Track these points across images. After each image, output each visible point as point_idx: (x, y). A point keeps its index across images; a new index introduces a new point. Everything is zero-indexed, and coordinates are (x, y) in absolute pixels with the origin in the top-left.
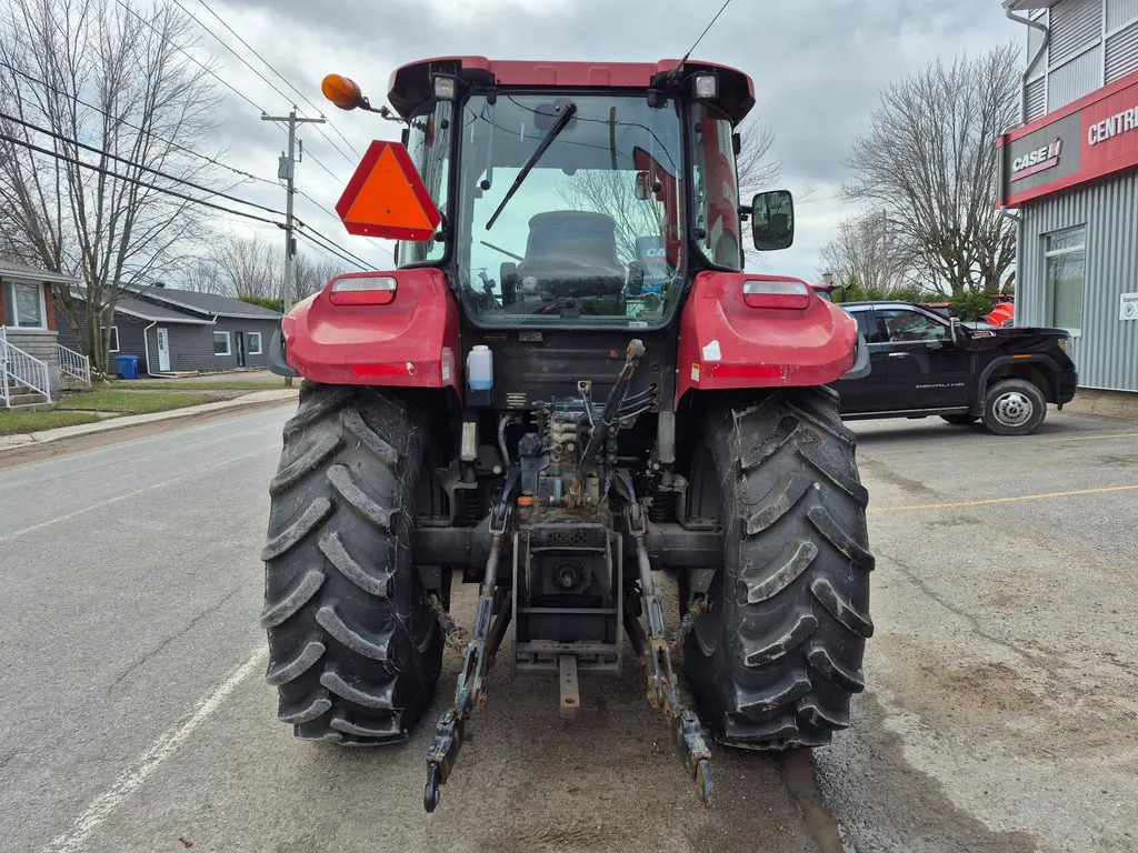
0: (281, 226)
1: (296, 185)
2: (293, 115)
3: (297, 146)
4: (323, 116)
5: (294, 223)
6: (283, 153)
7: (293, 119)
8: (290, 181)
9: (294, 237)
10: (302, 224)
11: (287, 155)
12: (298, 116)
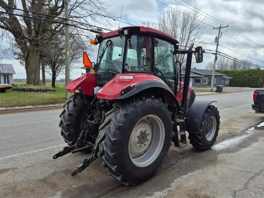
0: (213, 54)
1: (219, 43)
2: (220, 26)
3: (220, 34)
4: (228, 25)
5: (218, 53)
6: (217, 36)
7: (220, 27)
8: (218, 43)
9: (217, 56)
10: (220, 53)
11: (217, 37)
12: (221, 27)
